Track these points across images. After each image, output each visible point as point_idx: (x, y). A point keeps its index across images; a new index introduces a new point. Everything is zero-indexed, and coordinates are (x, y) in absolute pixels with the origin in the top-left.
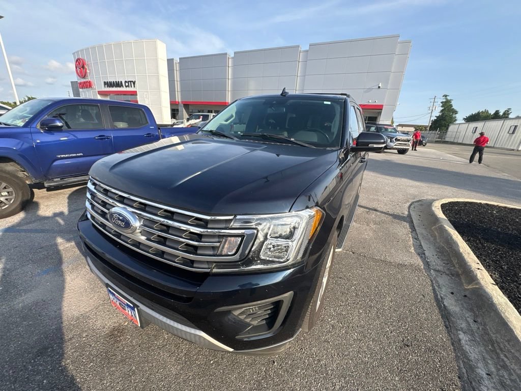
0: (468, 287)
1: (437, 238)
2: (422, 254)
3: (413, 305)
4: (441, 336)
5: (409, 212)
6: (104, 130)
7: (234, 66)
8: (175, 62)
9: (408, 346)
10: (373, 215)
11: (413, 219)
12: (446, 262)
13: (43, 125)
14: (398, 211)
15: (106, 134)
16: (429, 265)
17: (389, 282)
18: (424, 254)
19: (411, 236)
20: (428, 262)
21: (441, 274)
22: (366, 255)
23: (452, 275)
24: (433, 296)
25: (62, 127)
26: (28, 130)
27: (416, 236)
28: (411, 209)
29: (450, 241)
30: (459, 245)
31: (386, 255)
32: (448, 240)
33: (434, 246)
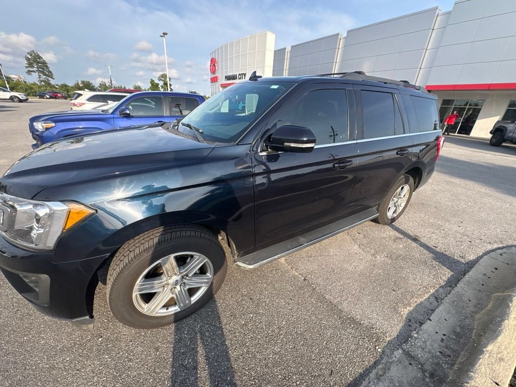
1: (483, 312)
2: (414, 322)
3: (301, 373)
5: (481, 257)
6: (163, 117)
8: (287, 50)
10: (402, 246)
11: (473, 270)
12: (448, 352)
13: (121, 113)
14: (455, 252)
17: (306, 331)
18: (421, 324)
19: (432, 291)
20: (411, 337)
21: (410, 364)
22: (318, 288)
23: (432, 375)
24: (349, 382)
25: (129, 114)
26: (112, 116)
27: (444, 295)
28: (491, 254)
29: (491, 326)
30: (500, 339)
31: (346, 300)
32: (491, 323)
33: (460, 321)
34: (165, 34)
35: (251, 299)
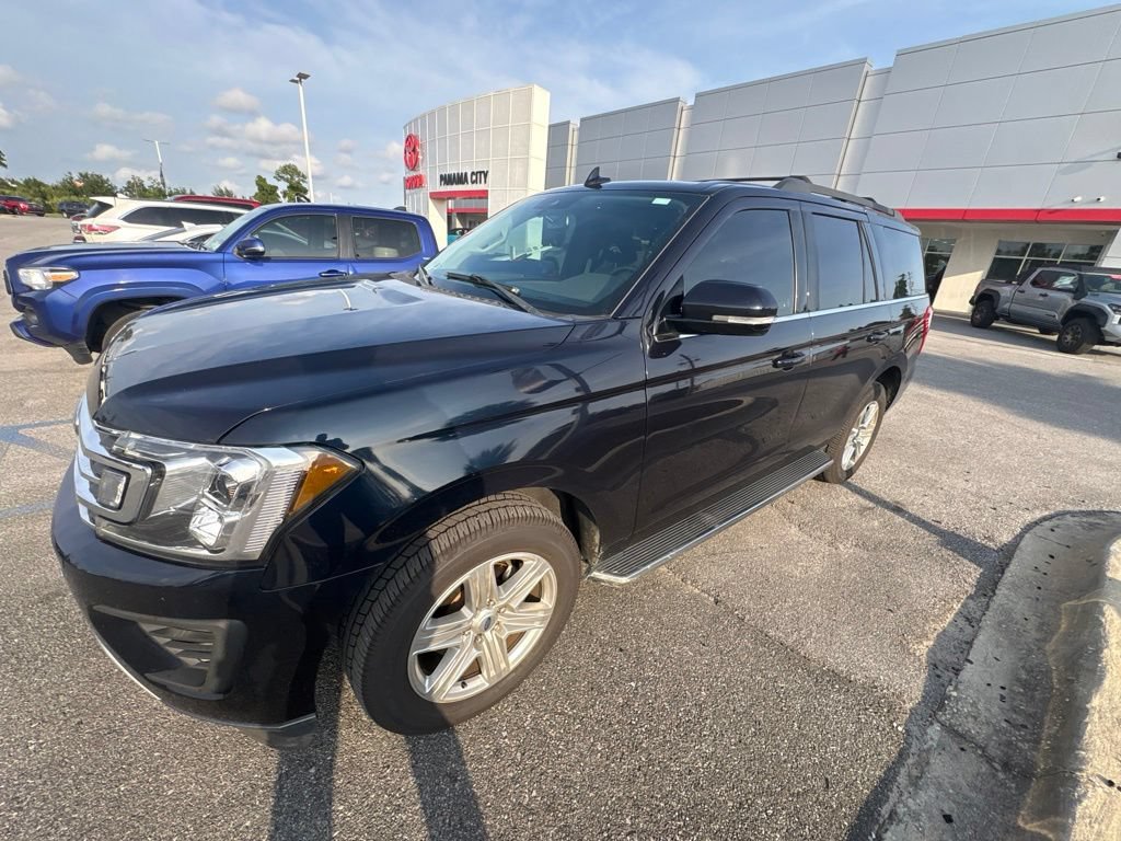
0: (1028, 827)
1: (1055, 638)
2: (945, 668)
3: (769, 792)
5: (1020, 537)
6: (337, 261)
7: (692, 125)
8: (571, 127)
10: (877, 522)
11: (1015, 561)
12: (1020, 720)
13: (241, 249)
14: (975, 527)
15: (342, 269)
16: (942, 707)
17: (752, 705)
18: (957, 672)
19: (957, 607)
20: (949, 698)
21: (962, 749)
22: (748, 617)
23: (1006, 766)
24: (865, 798)
25: (263, 253)
26: (220, 256)
27: (979, 613)
28: (1034, 530)
29: (1081, 661)
30: (1106, 683)
31: (809, 636)
32: (1081, 656)
33: (1022, 659)
34: (302, 76)
35: (621, 650)
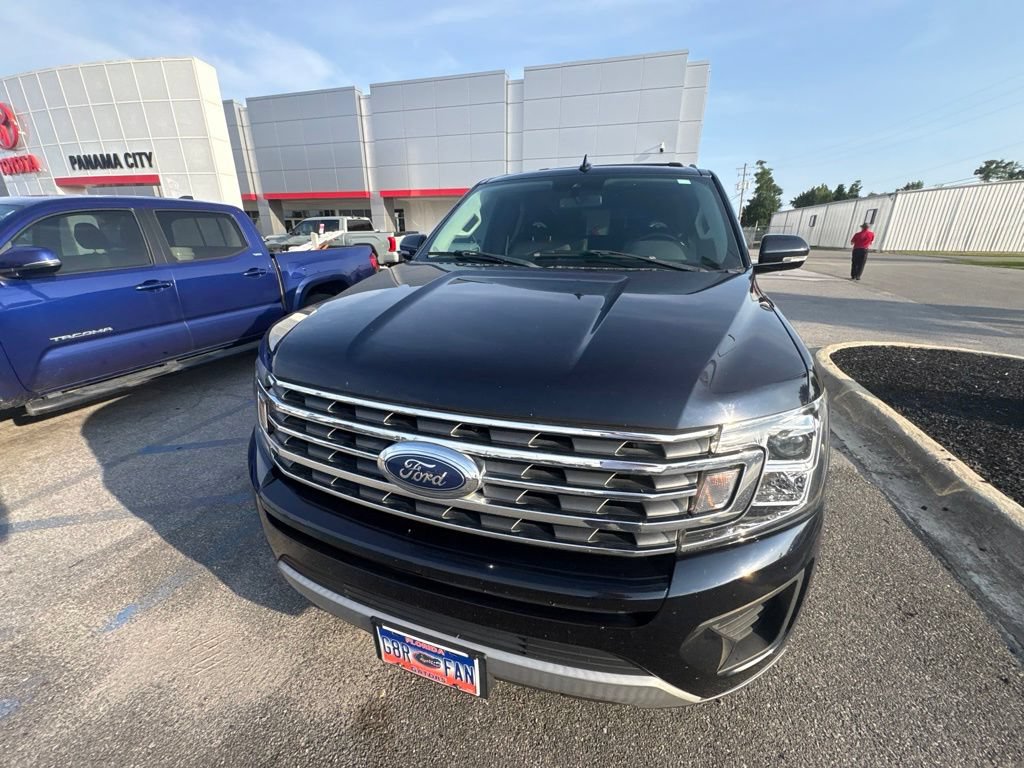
0: (944, 494)
2: (843, 449)
4: (949, 586)
6: (152, 268)
7: (373, 114)
8: (236, 107)
9: (912, 615)
12: (887, 455)
15: (161, 277)
16: (863, 465)
20: (859, 460)
21: (890, 478)
23: (908, 477)
24: (900, 518)
32: (874, 417)
